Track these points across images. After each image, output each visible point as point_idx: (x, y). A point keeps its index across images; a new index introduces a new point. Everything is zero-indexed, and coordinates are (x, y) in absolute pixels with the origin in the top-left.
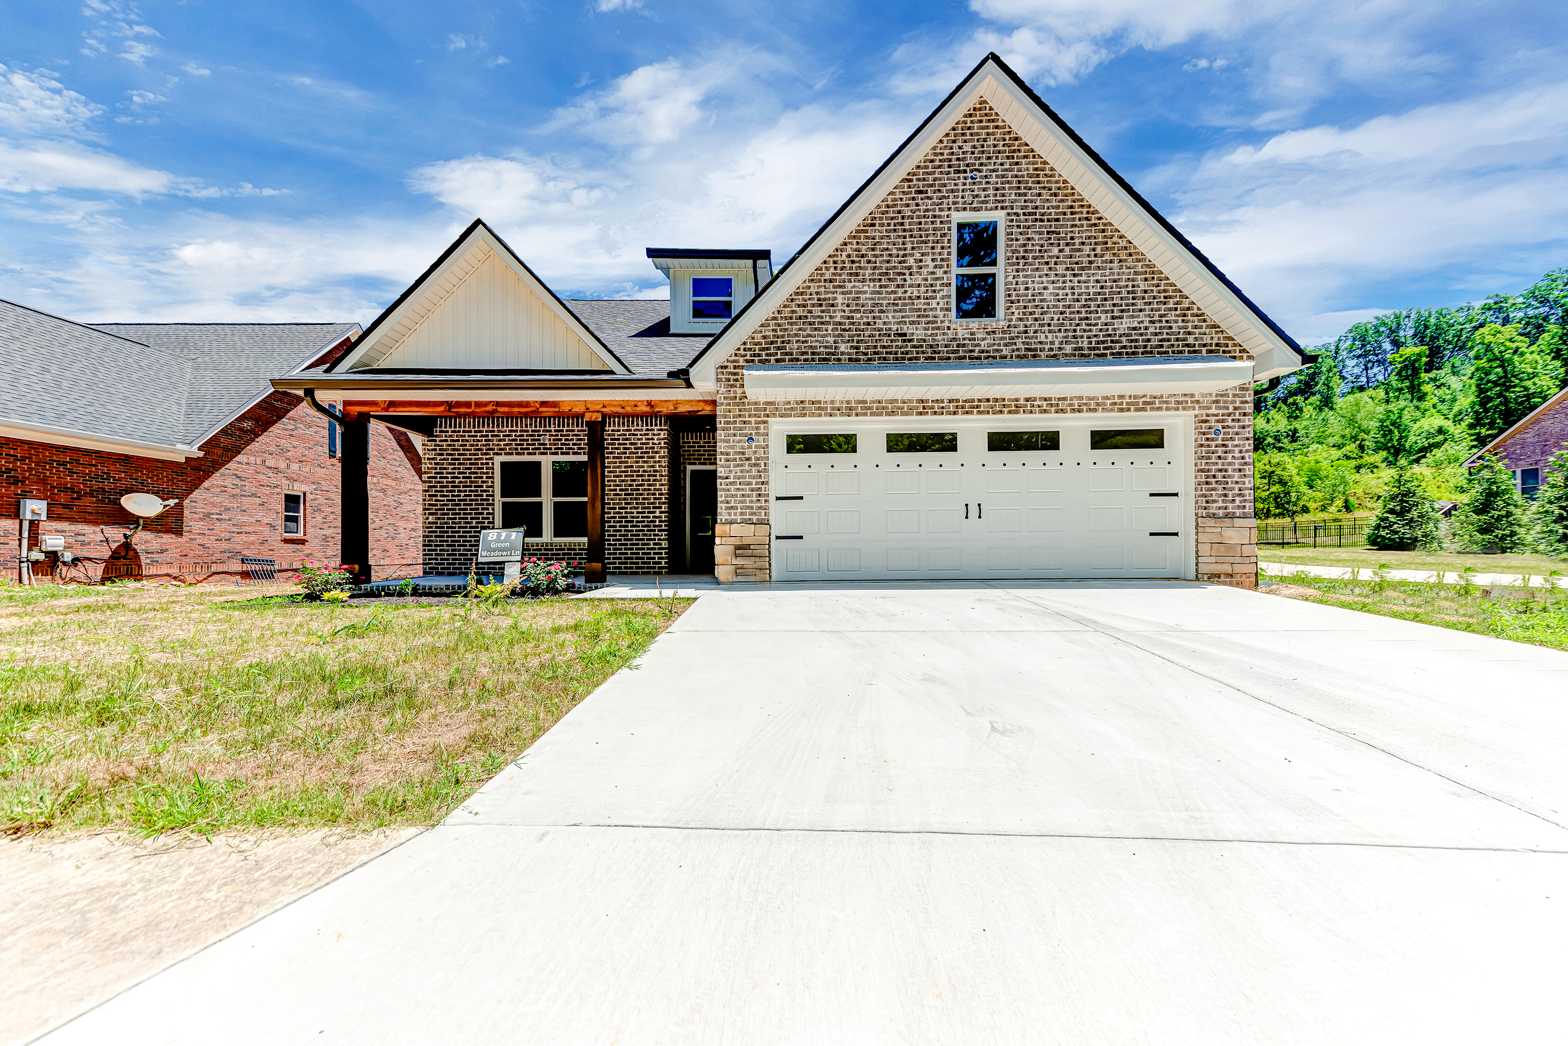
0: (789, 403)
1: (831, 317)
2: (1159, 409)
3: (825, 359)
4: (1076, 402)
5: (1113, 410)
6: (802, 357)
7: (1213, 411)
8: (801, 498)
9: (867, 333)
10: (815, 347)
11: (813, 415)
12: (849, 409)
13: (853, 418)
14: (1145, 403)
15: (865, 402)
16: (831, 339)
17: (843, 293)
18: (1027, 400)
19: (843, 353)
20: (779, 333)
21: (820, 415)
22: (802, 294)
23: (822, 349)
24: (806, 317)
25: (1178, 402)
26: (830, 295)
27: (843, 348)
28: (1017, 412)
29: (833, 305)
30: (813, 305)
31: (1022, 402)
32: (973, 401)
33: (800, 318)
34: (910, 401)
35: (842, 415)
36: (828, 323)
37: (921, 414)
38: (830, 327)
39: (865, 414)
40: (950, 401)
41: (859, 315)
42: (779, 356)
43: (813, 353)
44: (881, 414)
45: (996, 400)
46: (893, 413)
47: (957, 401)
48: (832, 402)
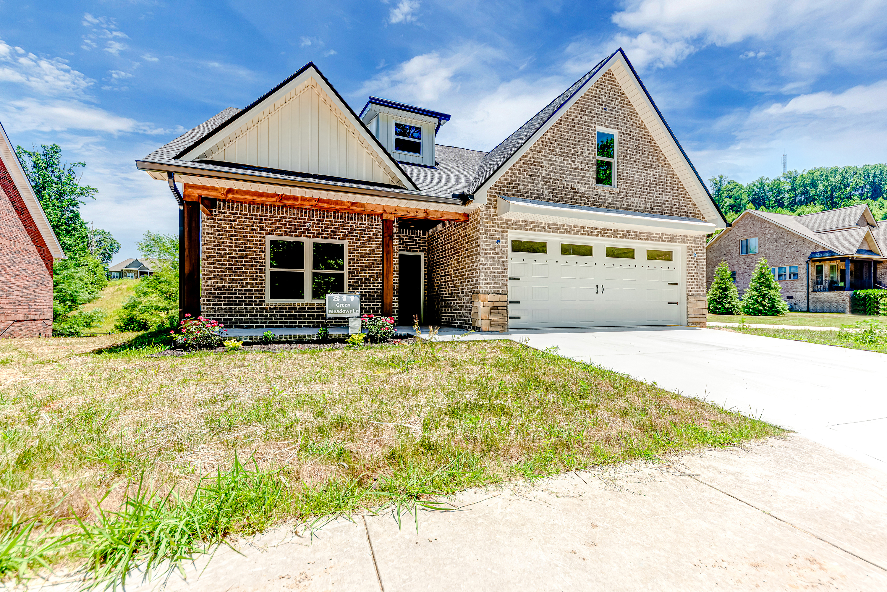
0: (519, 221)
1: (540, 173)
2: (675, 242)
3: (537, 198)
4: (646, 235)
5: (659, 241)
6: (526, 195)
7: (694, 245)
8: (519, 279)
9: (558, 185)
10: (532, 190)
11: (531, 230)
12: (550, 228)
13: (551, 234)
14: (671, 238)
15: (556, 225)
16: (540, 186)
17: (546, 160)
18: (627, 232)
19: (546, 195)
20: (514, 178)
21: (535, 230)
22: (526, 157)
23: (536, 192)
24: (528, 171)
25: (682, 239)
26: (540, 160)
27: (546, 192)
28: (623, 238)
29: (541, 166)
30: (531, 165)
31: (625, 233)
32: (605, 230)
33: (525, 171)
34: (578, 227)
35: (546, 231)
36: (539, 176)
37: (582, 234)
38: (540, 179)
39: (557, 232)
40: (595, 229)
41: (553, 174)
42: (514, 193)
43: (531, 193)
44: (564, 233)
45: (615, 230)
46: (569, 233)
47: (598, 229)
48: (541, 223)
